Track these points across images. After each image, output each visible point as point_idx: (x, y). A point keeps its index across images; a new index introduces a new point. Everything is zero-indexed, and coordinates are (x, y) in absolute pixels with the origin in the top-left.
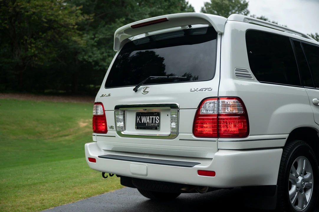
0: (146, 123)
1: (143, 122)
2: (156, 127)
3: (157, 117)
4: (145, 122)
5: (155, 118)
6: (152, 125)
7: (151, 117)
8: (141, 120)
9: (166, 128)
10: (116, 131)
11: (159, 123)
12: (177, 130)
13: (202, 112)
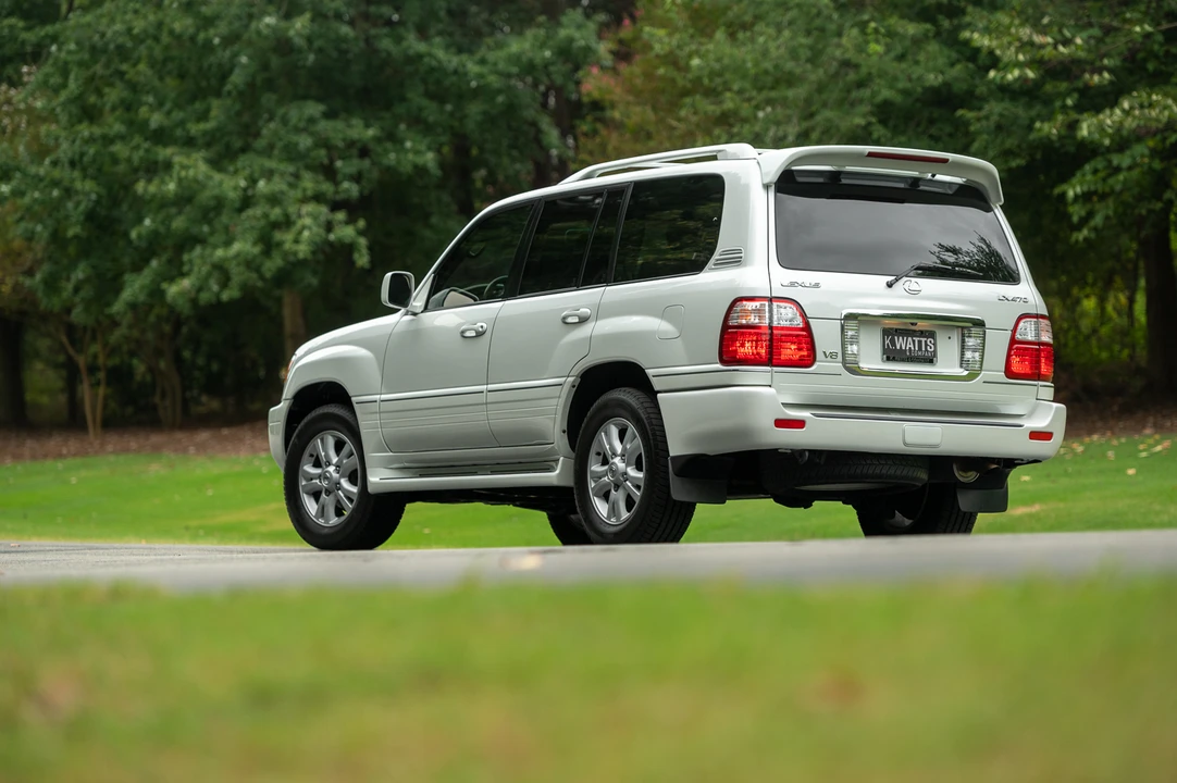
0: (906, 350)
1: (898, 347)
2: (930, 361)
3: (929, 339)
4: (904, 348)
5: (926, 342)
6: (920, 354)
7: (916, 339)
8: (893, 344)
9: (948, 360)
10: (844, 362)
11: (935, 351)
12: (981, 365)
13: (1018, 336)
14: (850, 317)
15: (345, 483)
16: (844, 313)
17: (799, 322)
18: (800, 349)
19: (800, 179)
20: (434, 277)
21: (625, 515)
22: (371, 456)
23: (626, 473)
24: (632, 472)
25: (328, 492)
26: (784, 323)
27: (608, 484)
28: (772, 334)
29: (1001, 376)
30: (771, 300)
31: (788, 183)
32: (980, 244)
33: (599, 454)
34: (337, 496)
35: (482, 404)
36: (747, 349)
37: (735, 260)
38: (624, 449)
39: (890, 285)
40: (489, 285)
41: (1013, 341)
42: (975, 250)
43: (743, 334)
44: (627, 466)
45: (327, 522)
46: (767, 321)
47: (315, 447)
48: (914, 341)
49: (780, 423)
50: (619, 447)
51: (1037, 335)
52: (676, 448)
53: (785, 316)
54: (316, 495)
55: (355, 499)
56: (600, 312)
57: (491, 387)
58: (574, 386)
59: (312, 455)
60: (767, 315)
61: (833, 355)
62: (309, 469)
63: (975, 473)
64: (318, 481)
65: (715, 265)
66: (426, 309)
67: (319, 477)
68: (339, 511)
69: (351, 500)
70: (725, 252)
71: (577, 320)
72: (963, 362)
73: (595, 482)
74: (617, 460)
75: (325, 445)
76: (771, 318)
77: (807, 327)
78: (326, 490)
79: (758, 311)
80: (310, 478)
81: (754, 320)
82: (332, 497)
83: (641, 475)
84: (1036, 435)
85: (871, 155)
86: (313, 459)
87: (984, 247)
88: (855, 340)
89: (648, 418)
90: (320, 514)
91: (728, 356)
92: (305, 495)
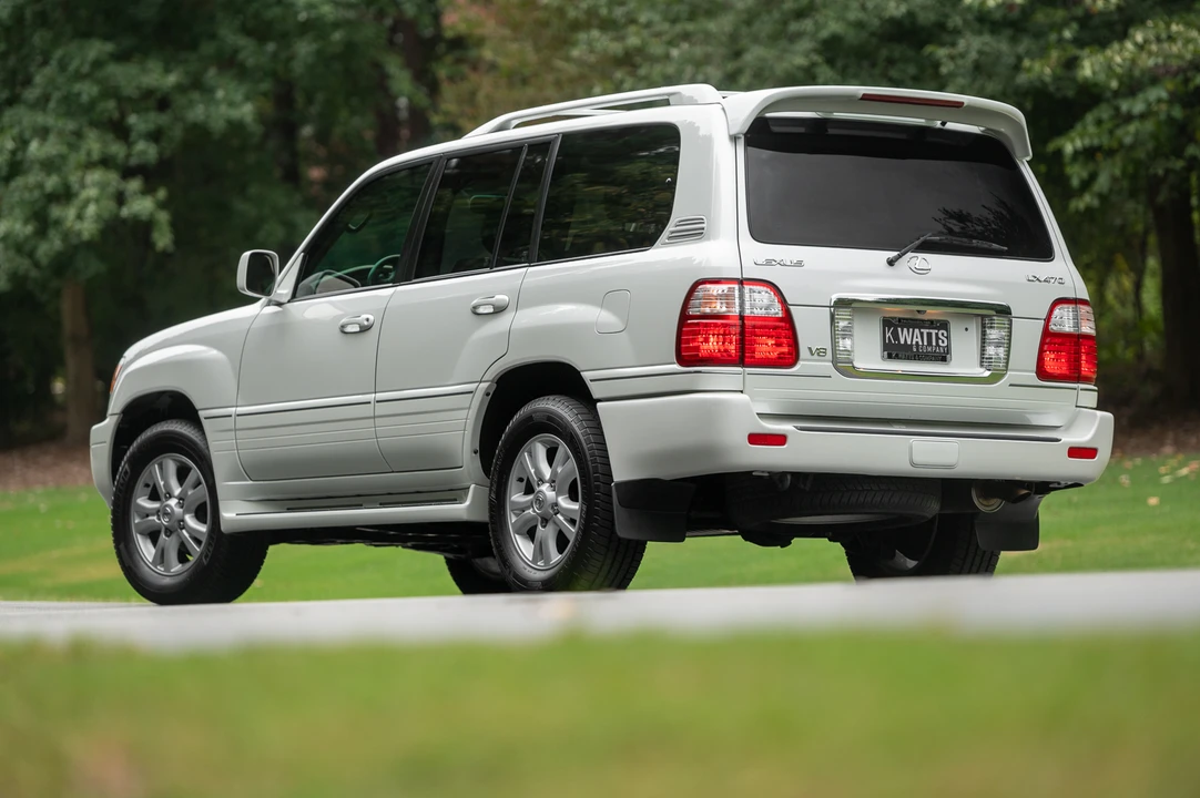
0: (912, 345)
1: (902, 342)
2: (943, 358)
3: (941, 332)
4: (909, 343)
5: (937, 334)
6: (929, 349)
7: (925, 331)
8: (896, 337)
9: (965, 357)
10: (835, 362)
11: (948, 347)
12: (1007, 363)
13: (1053, 328)
14: (842, 303)
15: (190, 521)
16: (834, 297)
17: (777, 311)
18: (778, 345)
19: (776, 129)
20: (304, 257)
21: (556, 557)
22: (223, 485)
23: (556, 504)
24: (564, 503)
25: (169, 532)
26: (758, 312)
27: (534, 518)
28: (743, 326)
29: (1032, 377)
30: (741, 282)
31: (760, 134)
32: (999, 209)
33: (521, 480)
34: (180, 536)
35: (370, 418)
36: (712, 345)
37: (695, 231)
38: (554, 474)
39: (891, 263)
40: (373, 267)
41: (1046, 333)
42: (991, 217)
43: (706, 325)
44: (557, 495)
45: (167, 570)
46: (737, 311)
47: (152, 476)
48: (922, 334)
49: (755, 439)
50: (547, 472)
51: (1077, 325)
52: (620, 474)
53: (760, 304)
54: (153, 536)
55: (204, 539)
56: (520, 300)
57: (380, 396)
58: (488, 394)
59: (147, 485)
60: (737, 301)
61: (821, 352)
62: (143, 502)
63: (999, 501)
64: (155, 518)
65: (669, 238)
66: (294, 296)
67: (157, 512)
68: (183, 555)
69: (198, 542)
70: (682, 222)
71: (492, 310)
72: (984, 360)
73: (517, 515)
74: (545, 488)
75: (164, 472)
76: (742, 305)
77: (788, 318)
78: (167, 529)
79: (727, 297)
80: (146, 514)
81: (720, 308)
82: (174, 537)
83: (575, 506)
84: (1077, 452)
85: (866, 98)
86: (150, 489)
87: (1004, 212)
88: (847, 333)
89: (586, 434)
90: (158, 560)
91: (688, 355)
92: (139, 536)
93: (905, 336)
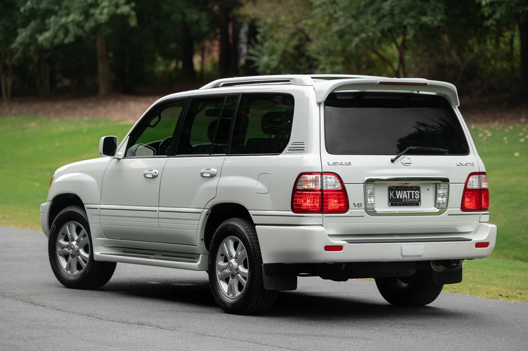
0: (402, 199)
1: (398, 197)
2: (417, 204)
3: (416, 191)
4: (401, 198)
5: (414, 193)
6: (411, 200)
7: (409, 192)
8: (395, 195)
9: (427, 204)
10: (366, 209)
11: (420, 198)
12: (447, 205)
13: (469, 187)
14: (370, 181)
15: (82, 252)
16: (366, 179)
17: (338, 186)
18: (339, 202)
19: (339, 98)
20: (130, 138)
21: (238, 293)
22: (95, 240)
23: (237, 269)
24: (241, 269)
25: (73, 256)
26: (329, 188)
27: (228, 274)
28: (322, 194)
29: (460, 212)
30: (322, 174)
31: (333, 100)
33: (222, 255)
34: (77, 258)
35: (157, 218)
36: (308, 203)
37: (300, 148)
38: (237, 255)
39: (393, 161)
40: (162, 141)
41: (466, 190)
43: (305, 194)
44: (239, 265)
45: (72, 273)
46: (320, 187)
47: (65, 230)
48: (407, 193)
49: (328, 248)
50: (234, 253)
51: (480, 184)
52: (266, 260)
53: (331, 183)
54: (66, 257)
55: (88, 261)
56: (223, 172)
57: (161, 209)
58: (207, 214)
59: (63, 234)
60: (320, 183)
61: (359, 205)
62: (62, 242)
63: (442, 267)
64: (67, 249)
65: (289, 150)
66: (125, 156)
67: (68, 247)
68: (79, 267)
69: (85, 262)
70: (294, 143)
71: (209, 176)
72: (436, 204)
73: (221, 271)
74: (233, 261)
75: (70, 229)
76: (322, 184)
77: (344, 190)
78: (72, 255)
79: (315, 181)
80: (63, 247)
81: (312, 186)
82: (75, 258)
83: (246, 271)
84: (479, 245)
85: (381, 83)
86: (65, 236)
88: (372, 195)
89: (251, 239)
90: (68, 269)
91: (297, 208)
92: (60, 256)
93: (399, 195)
